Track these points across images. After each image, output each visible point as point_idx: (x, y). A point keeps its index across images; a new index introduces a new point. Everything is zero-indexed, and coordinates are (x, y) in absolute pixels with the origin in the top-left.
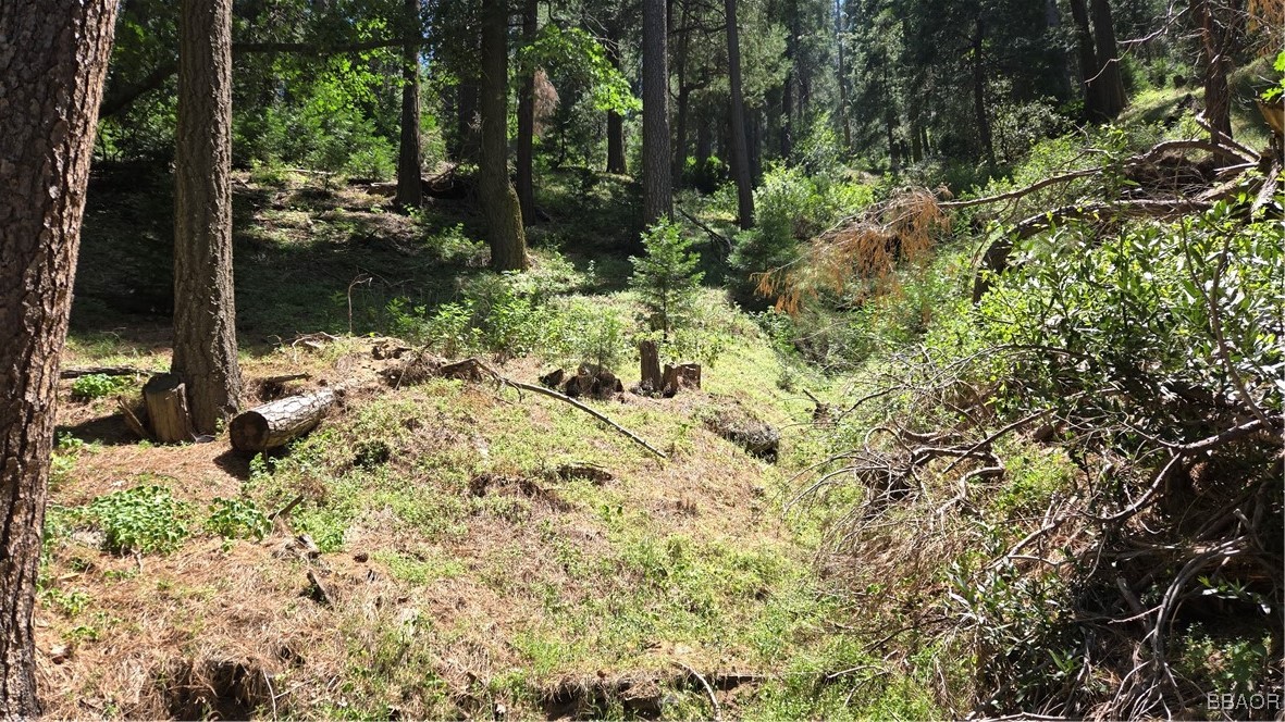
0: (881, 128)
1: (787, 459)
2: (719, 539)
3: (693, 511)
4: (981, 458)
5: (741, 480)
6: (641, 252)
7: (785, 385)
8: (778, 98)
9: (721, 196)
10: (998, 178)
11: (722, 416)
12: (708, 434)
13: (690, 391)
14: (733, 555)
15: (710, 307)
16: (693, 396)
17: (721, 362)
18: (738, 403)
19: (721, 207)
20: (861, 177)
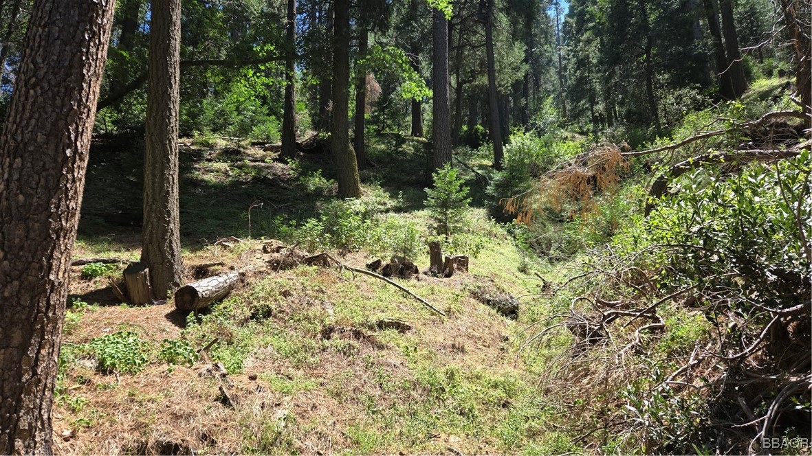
0: (587, 105)
1: (524, 317)
2: (479, 368)
3: (462, 350)
4: (650, 318)
5: (494, 330)
6: (431, 185)
7: (523, 270)
8: (520, 88)
9: (483, 150)
10: (661, 137)
11: (482, 289)
12: (473, 301)
13: (461, 273)
14: (488, 379)
15: (475, 220)
16: (463, 277)
17: (482, 255)
18: (492, 281)
19: (483, 157)
20: (573, 137)
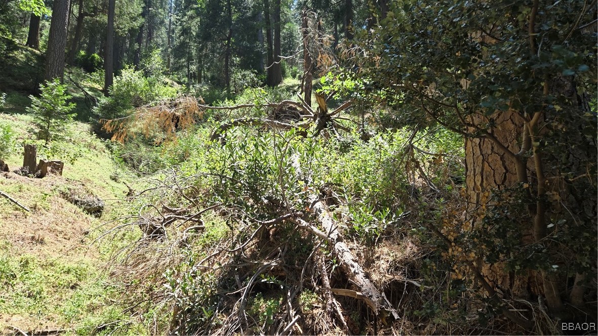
0: (186, 64)
2: (54, 257)
3: (42, 242)
5: (76, 226)
8: (135, 35)
9: (96, 75)
11: (72, 191)
12: (61, 200)
13: (54, 176)
14: (61, 266)
15: (78, 132)
16: (56, 179)
17: (79, 162)
18: (83, 185)
19: (95, 81)
20: (172, 84)
